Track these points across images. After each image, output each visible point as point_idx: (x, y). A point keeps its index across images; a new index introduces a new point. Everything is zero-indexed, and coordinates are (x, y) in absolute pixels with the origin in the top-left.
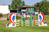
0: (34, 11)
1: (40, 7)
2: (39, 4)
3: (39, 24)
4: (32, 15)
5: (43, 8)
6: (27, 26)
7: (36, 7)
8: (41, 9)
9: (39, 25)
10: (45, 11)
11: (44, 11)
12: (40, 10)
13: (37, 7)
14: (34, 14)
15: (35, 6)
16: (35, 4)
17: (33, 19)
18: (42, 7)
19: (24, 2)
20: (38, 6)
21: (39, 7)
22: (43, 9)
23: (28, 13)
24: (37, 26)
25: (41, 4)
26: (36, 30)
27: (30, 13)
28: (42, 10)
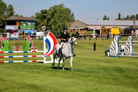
0: (35, 29)
1: (49, 19)
2: (45, 13)
3: (45, 58)
4: (31, 38)
5: (55, 23)
6: (18, 63)
7: (38, 20)
8: (50, 24)
9: (45, 62)
10: (59, 30)
11: (56, 30)
12: (49, 27)
13: (42, 21)
14: (34, 36)
15: (38, 17)
16: (37, 14)
17: (32, 47)
18: (52, 21)
19: (11, 8)
20: (44, 17)
21: (45, 20)
22: (55, 25)
23: (20, 34)
24: (40, 64)
25: (51, 13)
26: (38, 73)
27: (26, 34)
28: (53, 26)
